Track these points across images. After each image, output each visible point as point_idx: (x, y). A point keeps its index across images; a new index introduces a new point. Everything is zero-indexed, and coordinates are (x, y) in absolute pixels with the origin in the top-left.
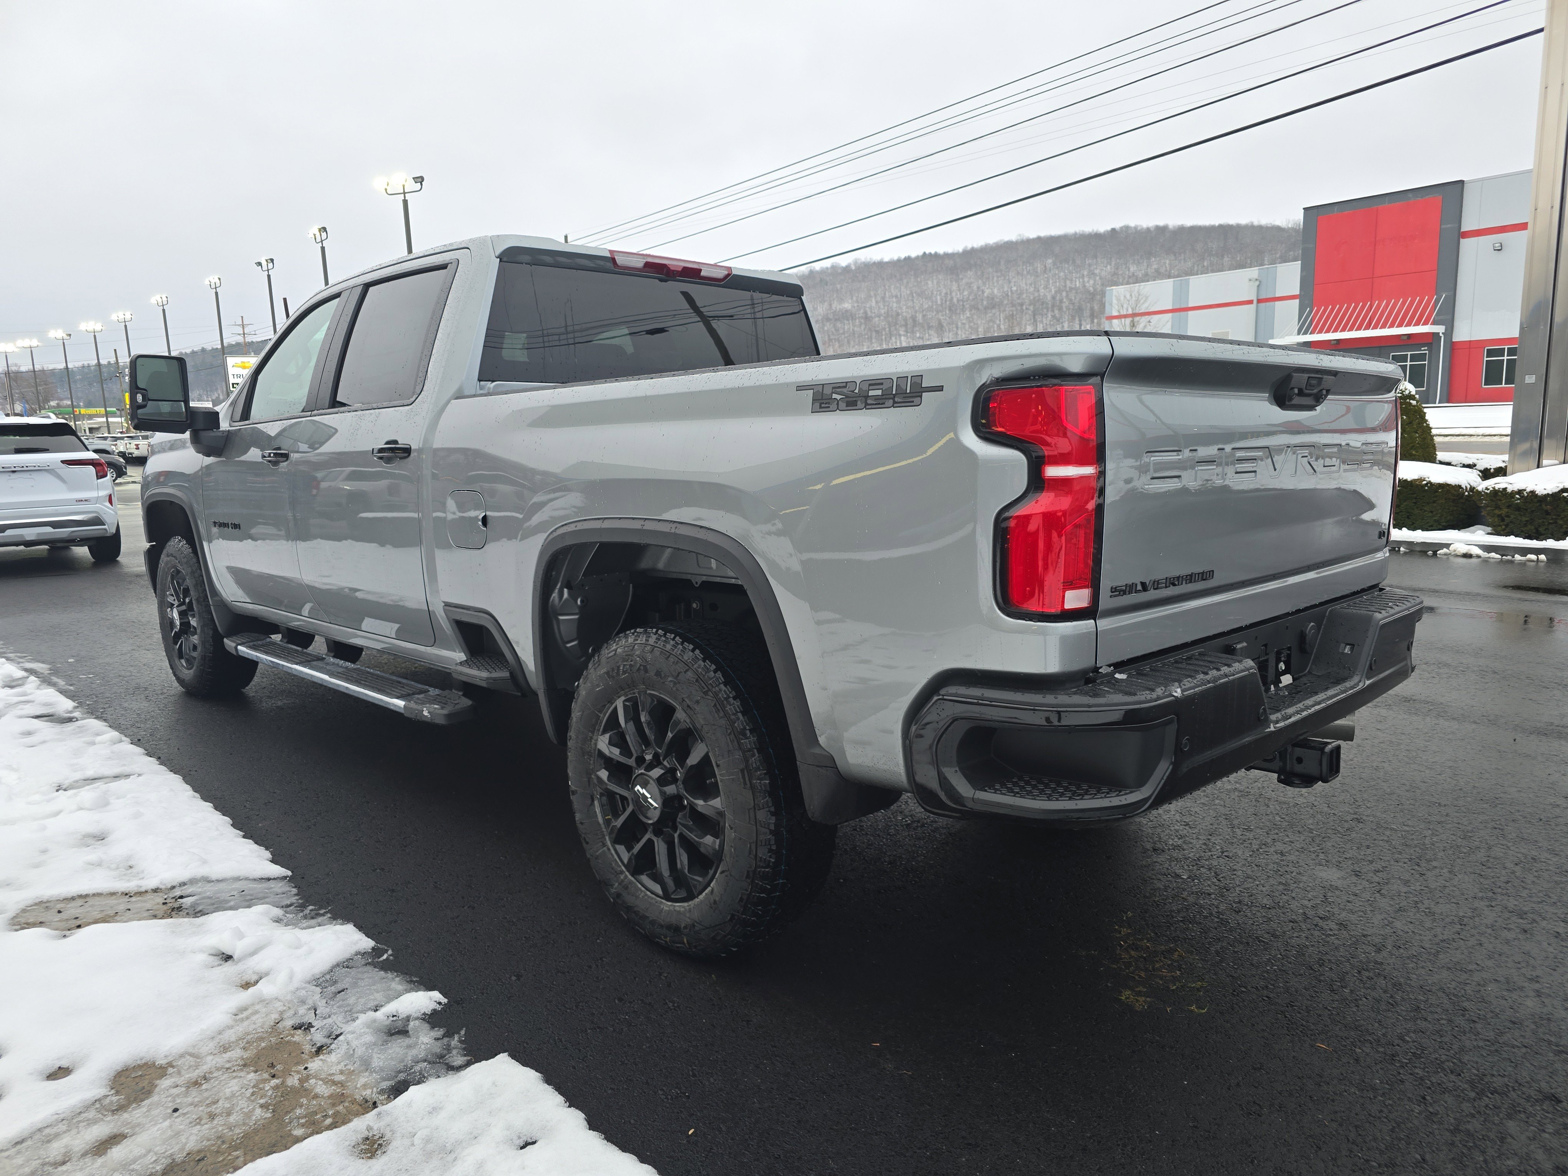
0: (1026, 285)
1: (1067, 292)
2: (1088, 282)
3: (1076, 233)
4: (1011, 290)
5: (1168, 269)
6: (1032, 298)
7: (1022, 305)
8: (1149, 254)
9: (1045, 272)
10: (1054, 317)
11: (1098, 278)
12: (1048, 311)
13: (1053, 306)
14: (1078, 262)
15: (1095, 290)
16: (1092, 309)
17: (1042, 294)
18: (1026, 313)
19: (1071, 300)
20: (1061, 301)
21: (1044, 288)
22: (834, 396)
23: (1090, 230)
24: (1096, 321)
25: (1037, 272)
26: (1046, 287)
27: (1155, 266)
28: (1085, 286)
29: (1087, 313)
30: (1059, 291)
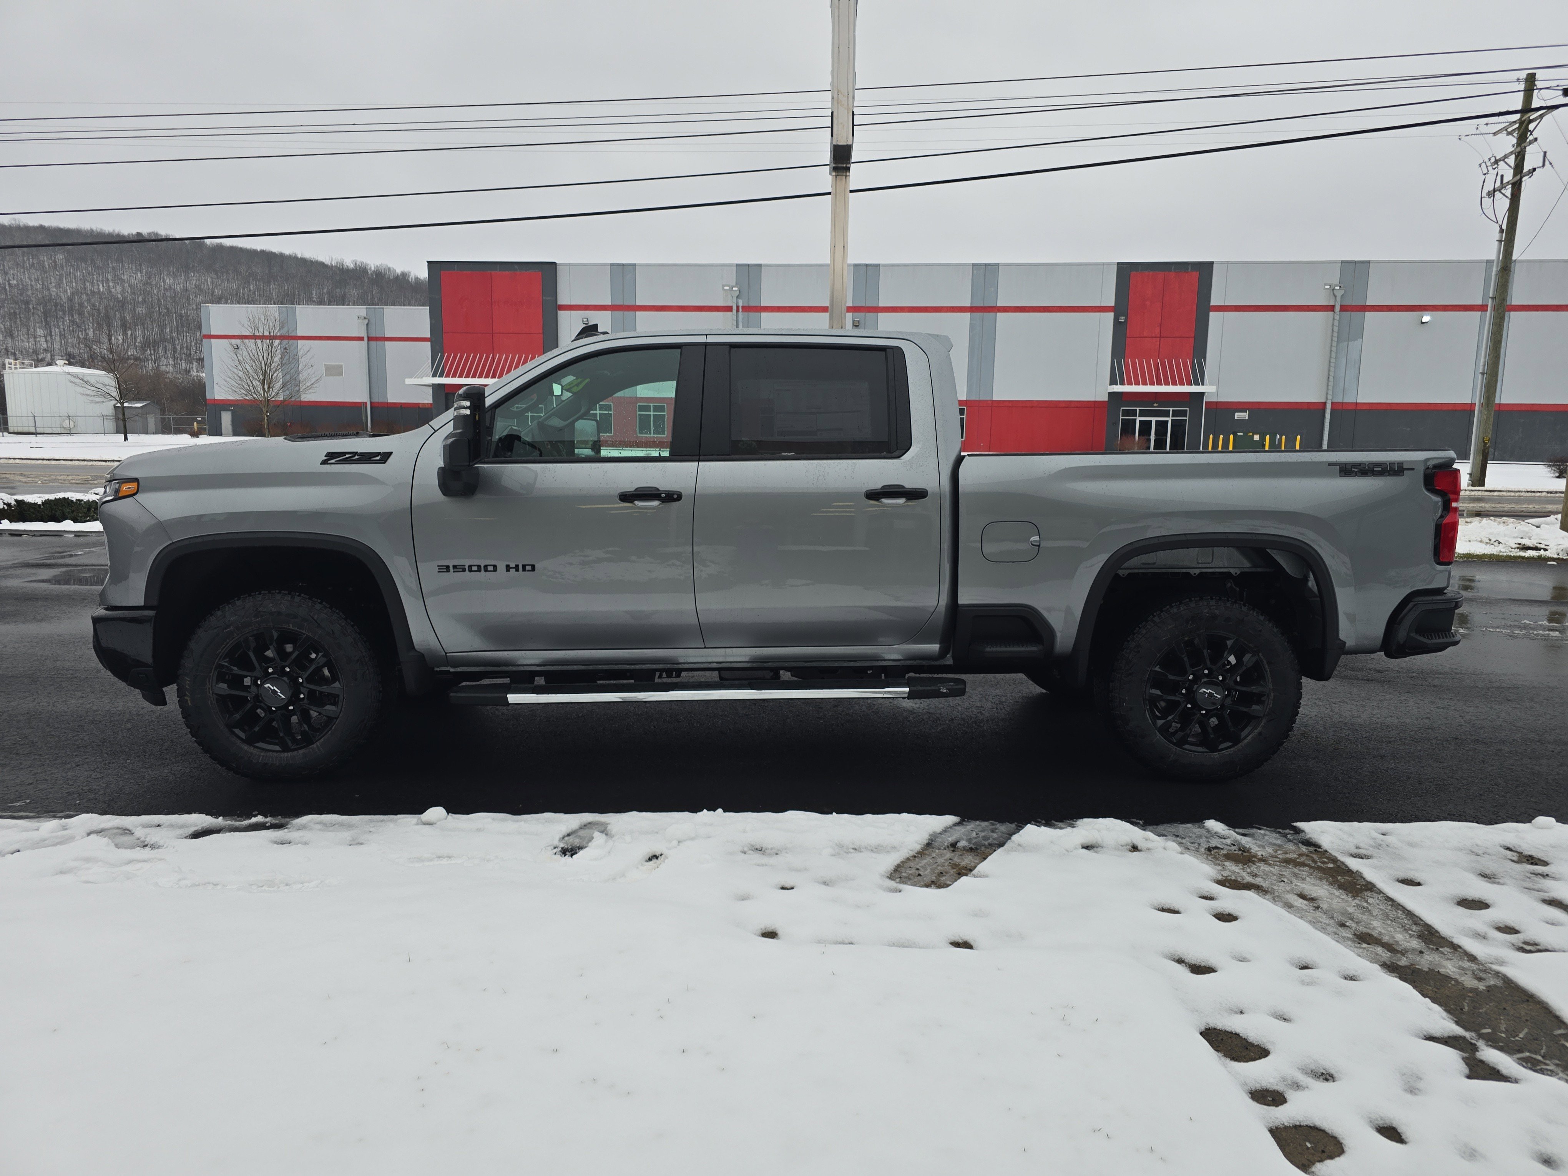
0: (31, 281)
1: (87, 295)
2: (115, 287)
3: (92, 230)
4: (9, 284)
5: (211, 287)
6: (40, 296)
7: (27, 303)
8: (187, 268)
9: (55, 267)
10: (73, 322)
11: (126, 285)
12: (64, 314)
13: (71, 309)
14: (99, 263)
15: (124, 298)
16: (123, 319)
17: (53, 294)
18: (33, 314)
19: (94, 305)
20: (81, 305)
21: (55, 287)
22: (1353, 469)
23: (111, 230)
24: (129, 333)
25: (44, 267)
26: (58, 286)
27: (194, 282)
28: (111, 292)
29: (117, 323)
30: (76, 292)
